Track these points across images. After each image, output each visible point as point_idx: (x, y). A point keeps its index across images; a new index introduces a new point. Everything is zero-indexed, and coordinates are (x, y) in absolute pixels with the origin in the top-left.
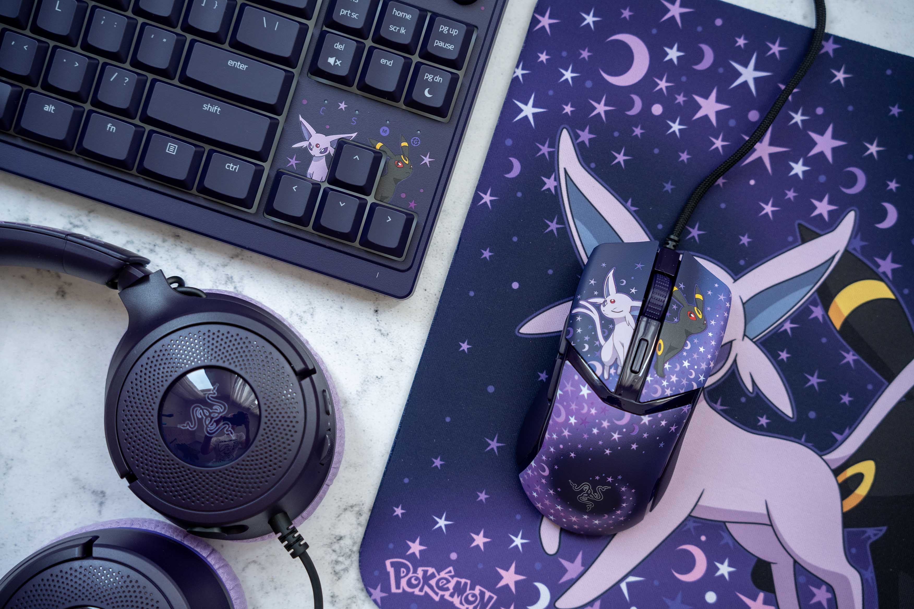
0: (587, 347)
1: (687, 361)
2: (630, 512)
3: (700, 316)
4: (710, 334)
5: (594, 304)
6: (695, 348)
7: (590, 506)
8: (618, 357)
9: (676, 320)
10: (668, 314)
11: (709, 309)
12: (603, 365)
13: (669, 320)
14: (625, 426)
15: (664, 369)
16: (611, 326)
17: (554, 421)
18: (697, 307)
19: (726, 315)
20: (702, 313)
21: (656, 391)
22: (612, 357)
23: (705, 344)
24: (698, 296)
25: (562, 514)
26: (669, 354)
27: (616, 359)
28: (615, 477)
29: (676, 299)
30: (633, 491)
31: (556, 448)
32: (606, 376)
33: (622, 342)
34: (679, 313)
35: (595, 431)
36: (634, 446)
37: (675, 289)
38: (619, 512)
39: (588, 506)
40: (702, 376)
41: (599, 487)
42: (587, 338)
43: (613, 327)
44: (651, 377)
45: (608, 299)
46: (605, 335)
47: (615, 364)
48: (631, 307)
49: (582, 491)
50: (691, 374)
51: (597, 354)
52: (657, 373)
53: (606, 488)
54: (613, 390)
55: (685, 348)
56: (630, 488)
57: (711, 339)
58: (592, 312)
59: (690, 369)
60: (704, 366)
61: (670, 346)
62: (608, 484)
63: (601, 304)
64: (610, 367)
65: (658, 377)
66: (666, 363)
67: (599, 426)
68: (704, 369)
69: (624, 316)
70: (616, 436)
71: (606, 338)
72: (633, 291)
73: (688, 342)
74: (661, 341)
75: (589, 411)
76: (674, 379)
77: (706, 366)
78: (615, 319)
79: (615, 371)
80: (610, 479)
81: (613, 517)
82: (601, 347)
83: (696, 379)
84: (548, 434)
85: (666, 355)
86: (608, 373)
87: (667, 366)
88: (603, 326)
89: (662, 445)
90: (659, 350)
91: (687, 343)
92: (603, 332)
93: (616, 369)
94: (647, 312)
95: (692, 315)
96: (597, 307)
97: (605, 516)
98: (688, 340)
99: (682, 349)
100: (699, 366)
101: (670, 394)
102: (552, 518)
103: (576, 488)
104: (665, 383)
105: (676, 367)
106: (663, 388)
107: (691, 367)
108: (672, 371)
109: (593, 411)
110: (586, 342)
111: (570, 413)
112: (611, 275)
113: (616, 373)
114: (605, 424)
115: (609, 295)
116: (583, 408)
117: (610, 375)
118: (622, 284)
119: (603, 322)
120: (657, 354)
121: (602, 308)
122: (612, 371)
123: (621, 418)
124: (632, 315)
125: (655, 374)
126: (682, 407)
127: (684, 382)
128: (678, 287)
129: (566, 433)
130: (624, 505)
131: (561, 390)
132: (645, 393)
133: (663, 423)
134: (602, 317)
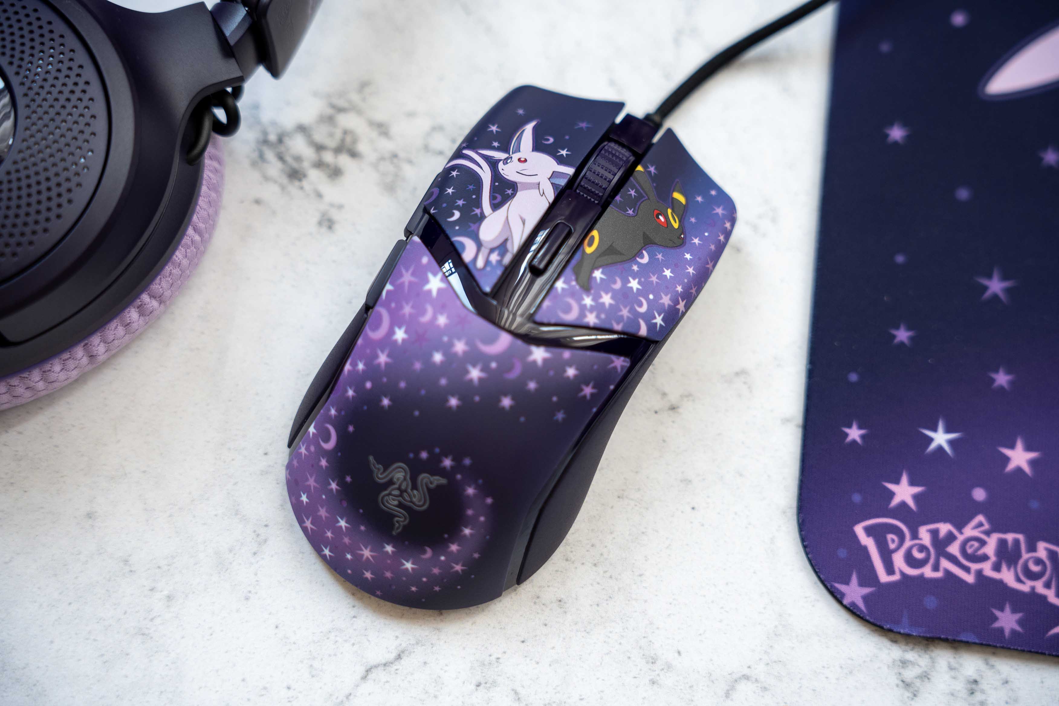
0: (457, 215)
1: (637, 280)
2: (476, 555)
3: (676, 225)
4: (688, 256)
5: (487, 159)
6: (655, 267)
7: (401, 520)
8: (510, 238)
9: (630, 212)
10: (618, 198)
11: (693, 220)
12: (479, 245)
13: (617, 208)
14: (497, 358)
15: (590, 278)
16: (510, 192)
17: (367, 339)
18: (673, 210)
19: (722, 238)
20: (680, 221)
21: (568, 309)
22: (500, 234)
23: (677, 266)
24: (677, 196)
25: (346, 540)
26: (606, 257)
27: (506, 240)
28: (457, 459)
29: (638, 182)
30: (489, 501)
31: (359, 389)
32: (480, 263)
33: (524, 216)
34: (638, 204)
35: (438, 357)
36: (506, 402)
37: (639, 168)
38: (454, 548)
39: (397, 522)
40: (659, 315)
41: (424, 477)
42: (460, 203)
43: (512, 194)
44: (565, 282)
45: (515, 157)
46: (496, 202)
47: (502, 248)
48: (553, 172)
49: (391, 482)
50: (641, 305)
51: (473, 227)
52: (577, 280)
53: (438, 480)
54: (488, 289)
55: (638, 259)
56: (485, 491)
57: (690, 263)
58: (481, 168)
59: (640, 296)
60: (666, 300)
61: (611, 246)
62: (442, 472)
63: (501, 160)
64: (492, 251)
65: (578, 287)
66: (597, 268)
67: (447, 350)
68: (666, 306)
69: (538, 181)
70: (475, 374)
71: (495, 206)
72: (564, 152)
73: (644, 252)
74: (595, 233)
75: (434, 318)
76: (607, 299)
77: (670, 303)
78: (520, 183)
79: (498, 258)
80: (447, 463)
81: (443, 558)
82: (482, 217)
83: (648, 317)
84: (351, 364)
85: (600, 256)
86: (485, 259)
87: (598, 274)
88: (494, 190)
89: (560, 416)
90: (590, 245)
91: (642, 253)
92: (492, 198)
93: (502, 255)
94: (581, 186)
95: (661, 218)
96: (493, 164)
97: (424, 552)
98: (645, 250)
99: (632, 260)
100: (658, 298)
101: (595, 323)
102: (327, 552)
103: (380, 477)
104: (588, 301)
105: (615, 282)
106: (583, 308)
107: (643, 292)
108: (606, 286)
109: (442, 320)
110: (458, 208)
111: (396, 321)
112: (529, 129)
113: (500, 262)
114: (460, 347)
115: (518, 150)
116: (424, 312)
117: (487, 262)
118: (546, 143)
119: (497, 184)
120: (584, 251)
121: (501, 165)
122: (494, 257)
123: (491, 340)
124: (552, 183)
125: (572, 280)
126: (613, 357)
127: (625, 312)
128: (645, 167)
129: (383, 358)
130: (467, 531)
131: (392, 284)
132: (548, 307)
133: (571, 372)
134: (496, 176)
